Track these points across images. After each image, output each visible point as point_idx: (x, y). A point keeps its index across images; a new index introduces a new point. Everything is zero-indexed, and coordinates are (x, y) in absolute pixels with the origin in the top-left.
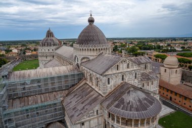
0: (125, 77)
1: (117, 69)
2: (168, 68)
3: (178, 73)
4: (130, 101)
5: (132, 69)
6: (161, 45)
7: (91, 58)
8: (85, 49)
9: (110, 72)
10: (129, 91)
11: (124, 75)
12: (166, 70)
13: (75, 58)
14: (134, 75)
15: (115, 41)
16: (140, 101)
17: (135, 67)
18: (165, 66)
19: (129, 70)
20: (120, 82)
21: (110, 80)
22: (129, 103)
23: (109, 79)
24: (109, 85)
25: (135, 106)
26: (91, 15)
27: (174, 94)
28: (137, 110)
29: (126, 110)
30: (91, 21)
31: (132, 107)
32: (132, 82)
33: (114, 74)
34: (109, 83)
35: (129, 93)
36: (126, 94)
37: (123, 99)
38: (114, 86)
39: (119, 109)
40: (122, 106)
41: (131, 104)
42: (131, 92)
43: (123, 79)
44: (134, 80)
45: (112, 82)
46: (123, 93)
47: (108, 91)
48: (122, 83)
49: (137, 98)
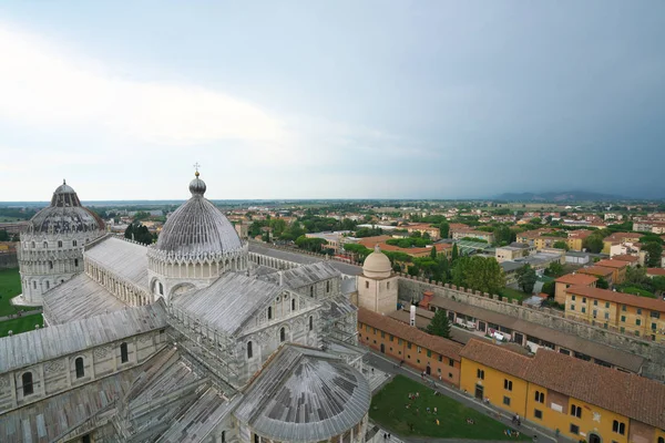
0: (286, 332)
1: (270, 317)
2: (373, 278)
3: (391, 287)
4: (303, 394)
5: (303, 311)
6: (354, 218)
7: (199, 286)
8: (183, 264)
9: (252, 328)
10: (300, 368)
11: (286, 328)
12: (367, 283)
13: (153, 284)
14: (308, 322)
15: (250, 208)
16: (326, 390)
17: (309, 303)
18: (365, 273)
19: (296, 313)
20: (276, 347)
21: (254, 346)
22: (302, 400)
23: (250, 343)
24: (251, 359)
25: (316, 406)
26: (198, 175)
27: (387, 337)
28: (322, 415)
29: (297, 421)
30: (198, 189)
31: (308, 410)
32: (303, 340)
33: (262, 331)
34: (250, 355)
35: (299, 372)
36: (294, 376)
37: (288, 393)
38: (264, 358)
39: (279, 422)
40: (287, 409)
41: (306, 402)
42: (304, 371)
43: (283, 337)
44: (308, 335)
45: (258, 351)
46: (286, 375)
47: (249, 374)
48: (280, 348)
49: (319, 384)
